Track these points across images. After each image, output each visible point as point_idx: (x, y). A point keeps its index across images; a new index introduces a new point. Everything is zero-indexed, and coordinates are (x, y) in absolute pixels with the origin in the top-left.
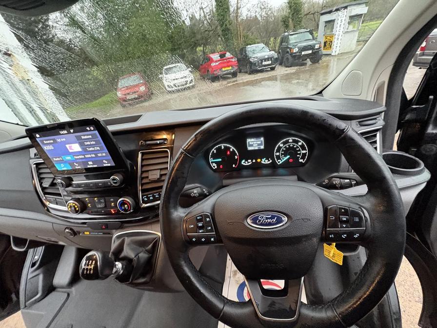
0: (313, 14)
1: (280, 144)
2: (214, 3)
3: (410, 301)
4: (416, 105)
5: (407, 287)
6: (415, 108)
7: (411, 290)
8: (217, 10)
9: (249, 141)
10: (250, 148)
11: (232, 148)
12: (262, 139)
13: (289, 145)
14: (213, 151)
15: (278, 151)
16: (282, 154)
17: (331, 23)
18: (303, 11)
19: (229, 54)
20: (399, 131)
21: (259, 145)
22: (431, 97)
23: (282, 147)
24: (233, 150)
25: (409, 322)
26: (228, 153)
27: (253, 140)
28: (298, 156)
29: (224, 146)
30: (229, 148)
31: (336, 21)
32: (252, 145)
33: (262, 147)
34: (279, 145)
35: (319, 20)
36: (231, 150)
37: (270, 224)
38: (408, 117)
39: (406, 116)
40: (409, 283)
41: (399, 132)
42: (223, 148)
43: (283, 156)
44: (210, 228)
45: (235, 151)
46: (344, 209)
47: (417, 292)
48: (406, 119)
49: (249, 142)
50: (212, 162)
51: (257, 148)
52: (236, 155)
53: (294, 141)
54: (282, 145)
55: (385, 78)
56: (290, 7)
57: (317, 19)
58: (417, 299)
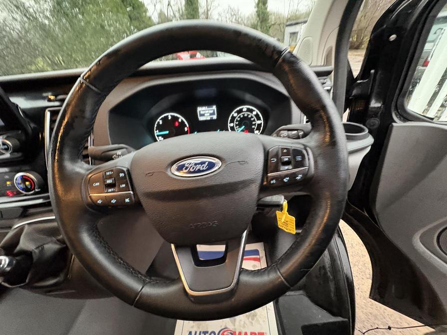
0: (279, 25)
1: (234, 113)
2: (184, 2)
3: (363, 279)
4: (360, 80)
5: (360, 267)
6: (360, 83)
7: (363, 269)
8: (186, 9)
9: (201, 110)
10: (201, 119)
11: (181, 118)
12: (214, 107)
13: (244, 115)
14: (159, 122)
15: (232, 121)
16: (236, 125)
17: (294, 34)
18: (270, 20)
19: (200, 55)
20: (348, 109)
21: (211, 114)
22: (373, 71)
23: (235, 117)
24: (182, 120)
25: (362, 298)
26: (177, 124)
27: (204, 108)
28: (253, 127)
29: (171, 116)
30: (177, 118)
31: (299, 33)
32: (203, 115)
33: (215, 117)
34: (233, 115)
35: (284, 32)
36: (180, 120)
37: (199, 171)
38: (355, 92)
39: (353, 91)
40: (361, 263)
41: (348, 111)
42: (170, 118)
43: (238, 127)
44: (124, 186)
45: (184, 122)
46: (286, 149)
47: (368, 270)
48: (353, 94)
49: (200, 112)
50: (158, 136)
51: (209, 118)
52: (186, 126)
53: (249, 110)
54: (235, 115)
55: (332, 43)
56: (258, 15)
57: (282, 30)
58: (368, 276)
